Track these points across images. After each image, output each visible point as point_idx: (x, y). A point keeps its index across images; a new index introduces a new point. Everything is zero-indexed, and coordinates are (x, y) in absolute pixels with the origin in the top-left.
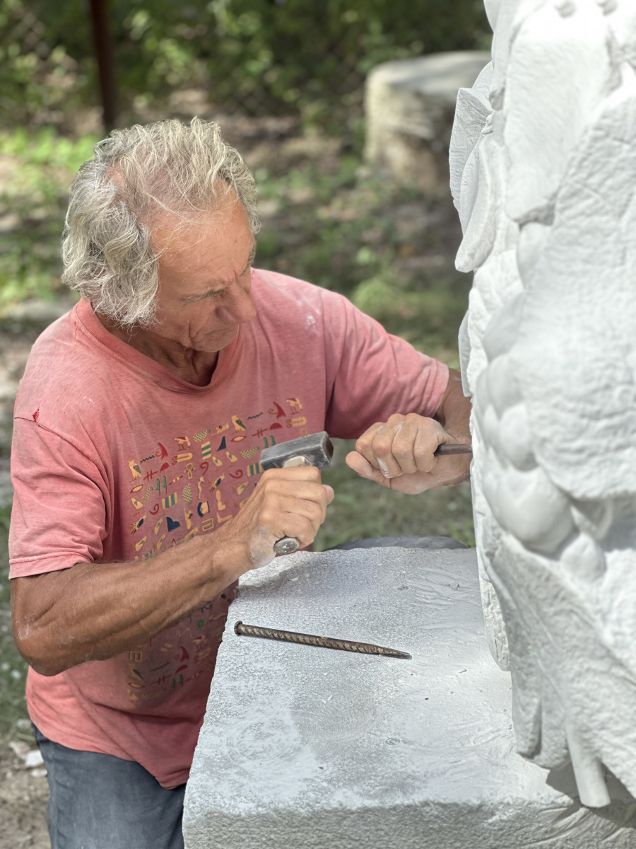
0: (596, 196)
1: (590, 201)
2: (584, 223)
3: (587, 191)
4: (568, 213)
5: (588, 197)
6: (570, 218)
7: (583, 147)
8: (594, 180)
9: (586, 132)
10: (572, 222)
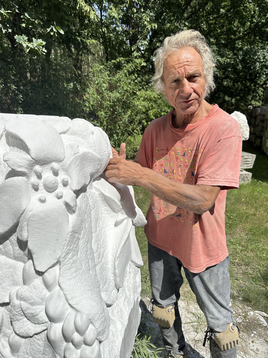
0: (72, 251)
1: (71, 254)
2: (71, 261)
3: (70, 251)
4: (65, 261)
5: (70, 253)
6: (66, 262)
7: (68, 239)
8: (71, 247)
9: (68, 234)
10: (68, 262)
